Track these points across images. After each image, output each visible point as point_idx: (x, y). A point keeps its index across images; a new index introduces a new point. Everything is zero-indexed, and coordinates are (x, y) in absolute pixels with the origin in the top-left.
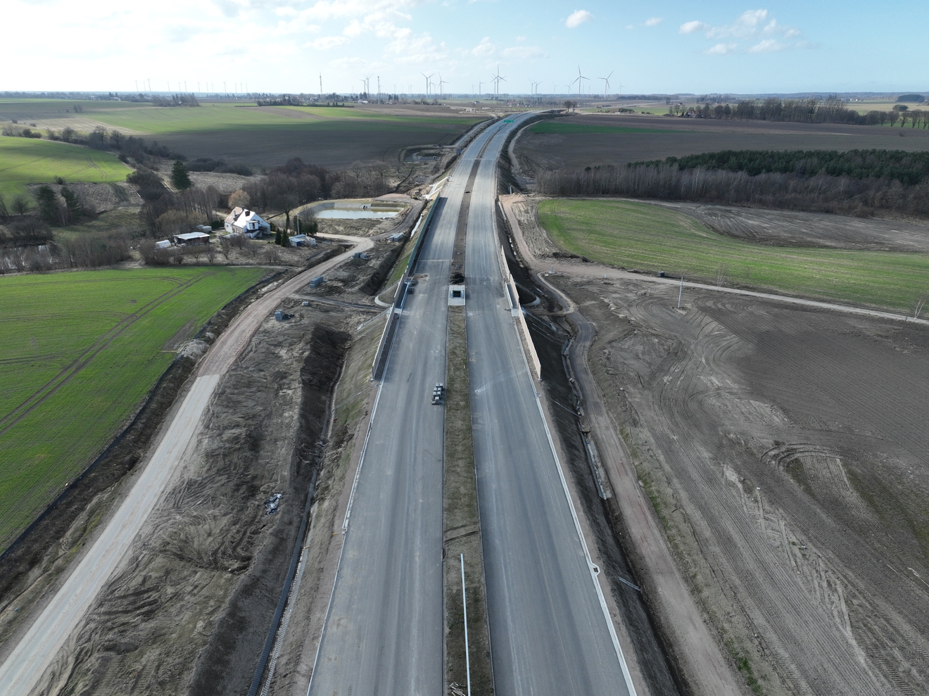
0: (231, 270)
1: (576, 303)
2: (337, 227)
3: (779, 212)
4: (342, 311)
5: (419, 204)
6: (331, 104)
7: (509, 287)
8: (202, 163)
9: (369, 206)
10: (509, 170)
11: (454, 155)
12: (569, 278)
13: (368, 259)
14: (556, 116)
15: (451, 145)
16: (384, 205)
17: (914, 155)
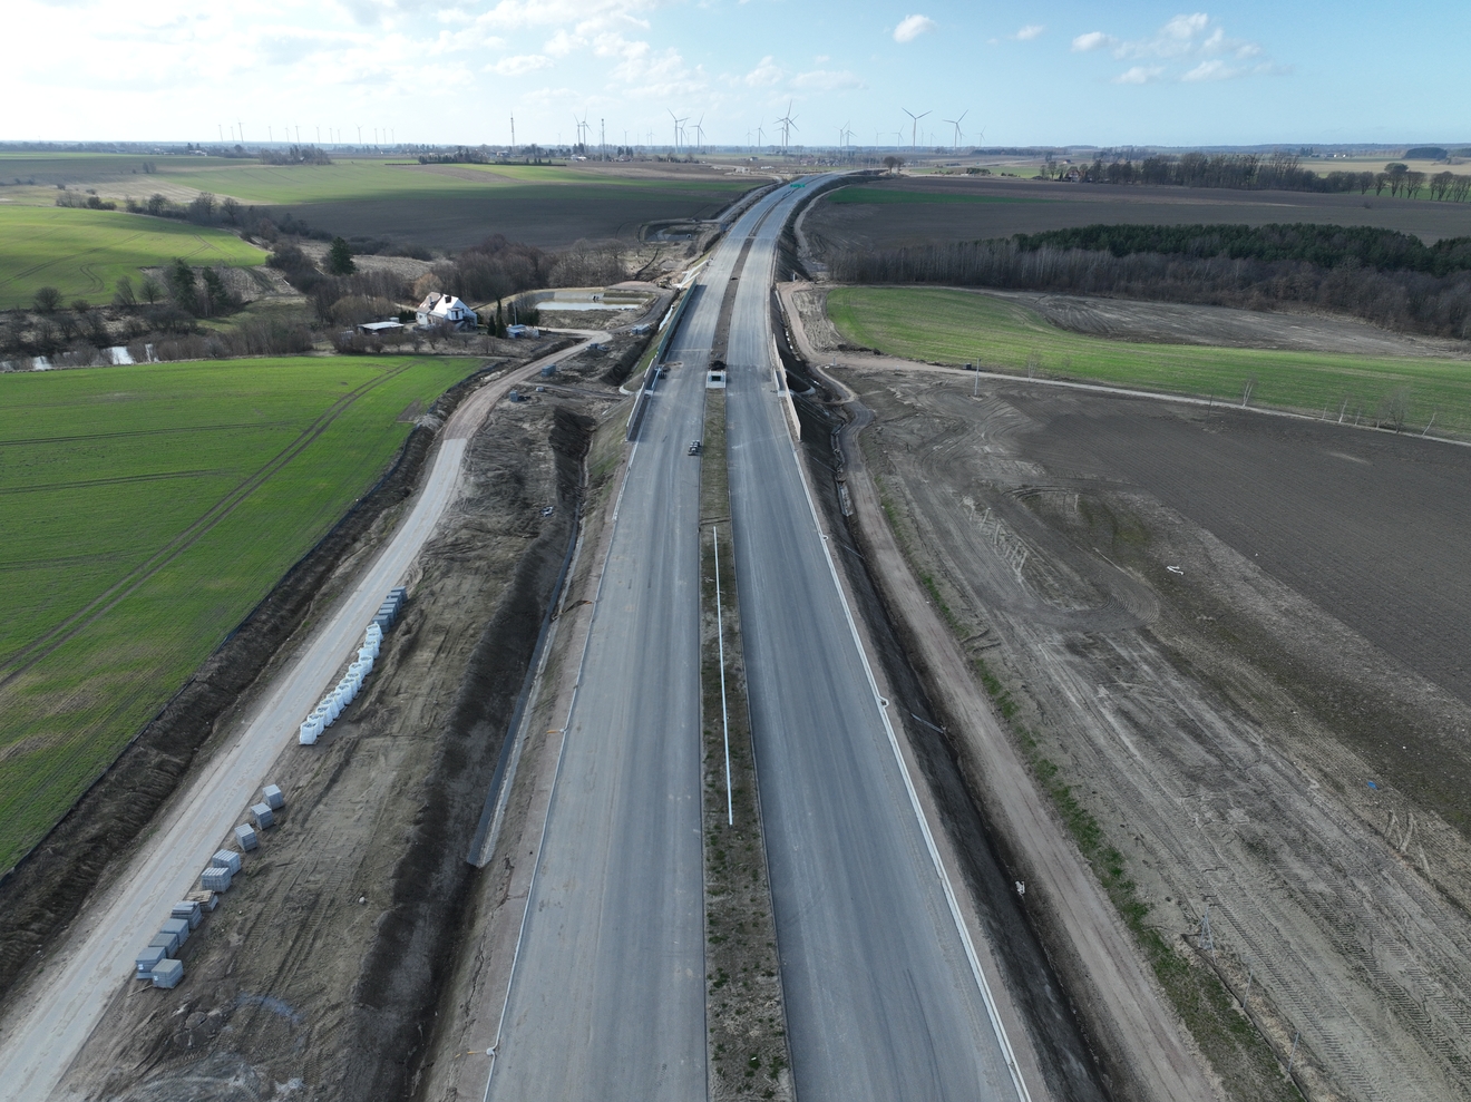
0: (443, 360)
1: (858, 393)
2: (562, 320)
3: (1150, 304)
4: (583, 398)
5: (669, 293)
6: (531, 161)
7: (779, 374)
8: (360, 244)
9: (601, 296)
10: (794, 253)
11: (716, 232)
12: (853, 370)
13: (606, 351)
14: (872, 179)
15: (712, 218)
16: (621, 296)
17: (1350, 231)
